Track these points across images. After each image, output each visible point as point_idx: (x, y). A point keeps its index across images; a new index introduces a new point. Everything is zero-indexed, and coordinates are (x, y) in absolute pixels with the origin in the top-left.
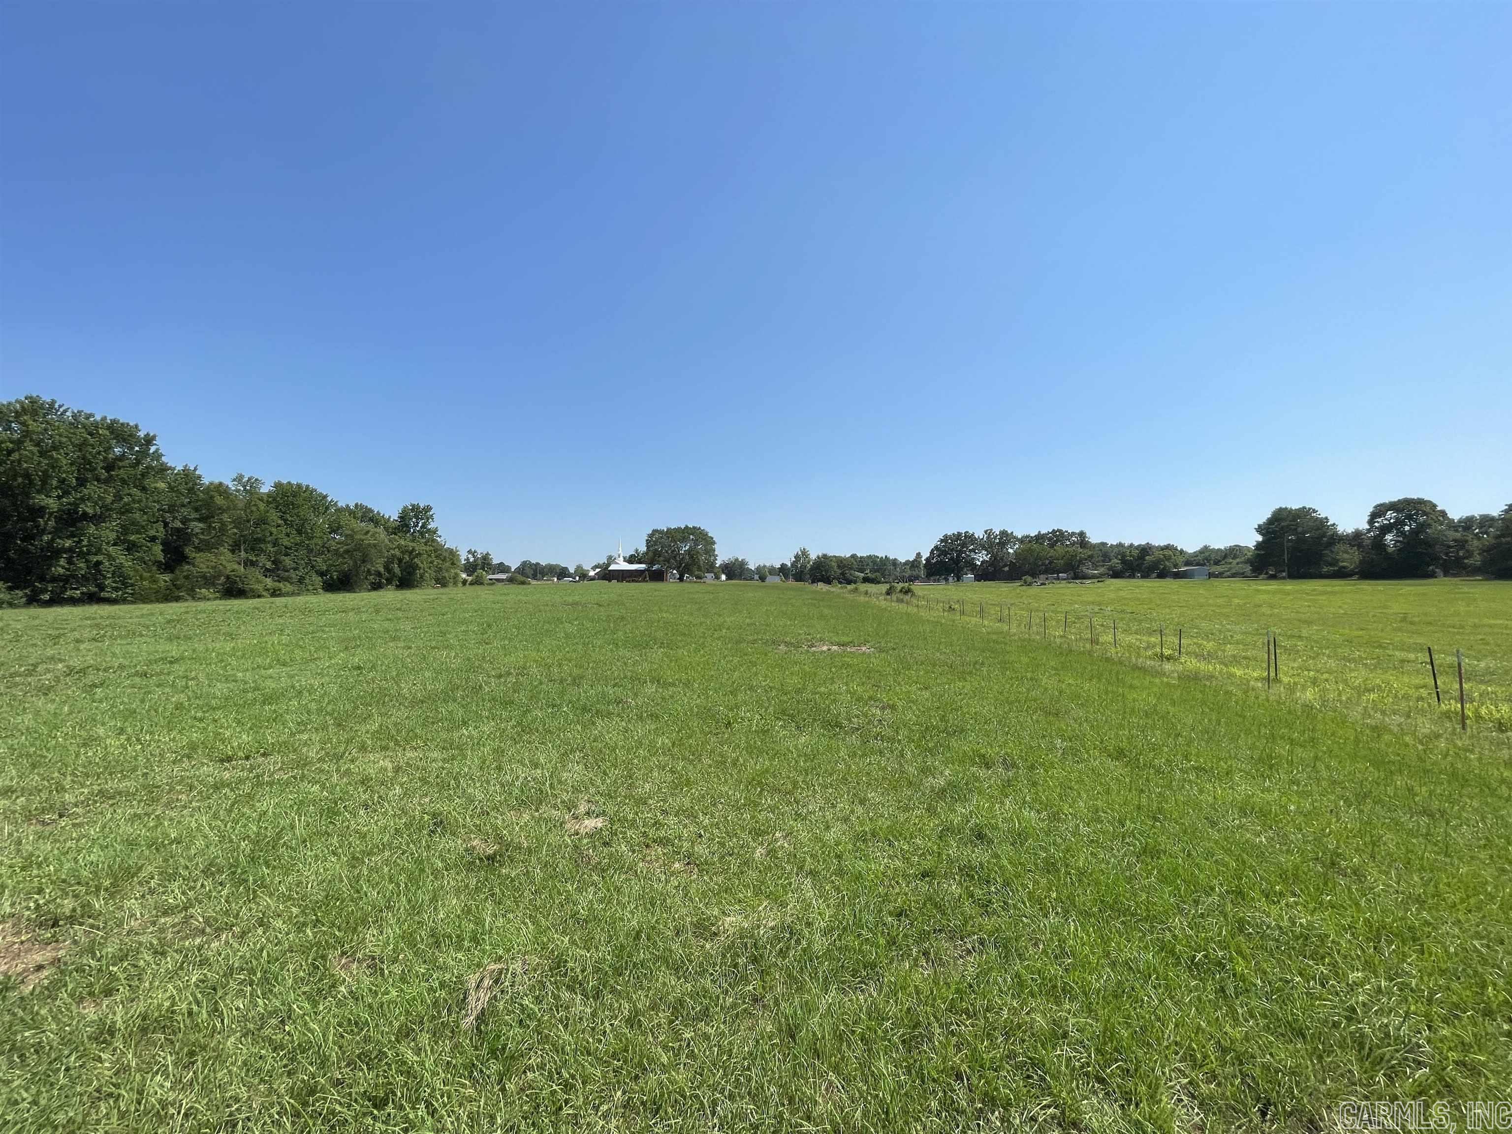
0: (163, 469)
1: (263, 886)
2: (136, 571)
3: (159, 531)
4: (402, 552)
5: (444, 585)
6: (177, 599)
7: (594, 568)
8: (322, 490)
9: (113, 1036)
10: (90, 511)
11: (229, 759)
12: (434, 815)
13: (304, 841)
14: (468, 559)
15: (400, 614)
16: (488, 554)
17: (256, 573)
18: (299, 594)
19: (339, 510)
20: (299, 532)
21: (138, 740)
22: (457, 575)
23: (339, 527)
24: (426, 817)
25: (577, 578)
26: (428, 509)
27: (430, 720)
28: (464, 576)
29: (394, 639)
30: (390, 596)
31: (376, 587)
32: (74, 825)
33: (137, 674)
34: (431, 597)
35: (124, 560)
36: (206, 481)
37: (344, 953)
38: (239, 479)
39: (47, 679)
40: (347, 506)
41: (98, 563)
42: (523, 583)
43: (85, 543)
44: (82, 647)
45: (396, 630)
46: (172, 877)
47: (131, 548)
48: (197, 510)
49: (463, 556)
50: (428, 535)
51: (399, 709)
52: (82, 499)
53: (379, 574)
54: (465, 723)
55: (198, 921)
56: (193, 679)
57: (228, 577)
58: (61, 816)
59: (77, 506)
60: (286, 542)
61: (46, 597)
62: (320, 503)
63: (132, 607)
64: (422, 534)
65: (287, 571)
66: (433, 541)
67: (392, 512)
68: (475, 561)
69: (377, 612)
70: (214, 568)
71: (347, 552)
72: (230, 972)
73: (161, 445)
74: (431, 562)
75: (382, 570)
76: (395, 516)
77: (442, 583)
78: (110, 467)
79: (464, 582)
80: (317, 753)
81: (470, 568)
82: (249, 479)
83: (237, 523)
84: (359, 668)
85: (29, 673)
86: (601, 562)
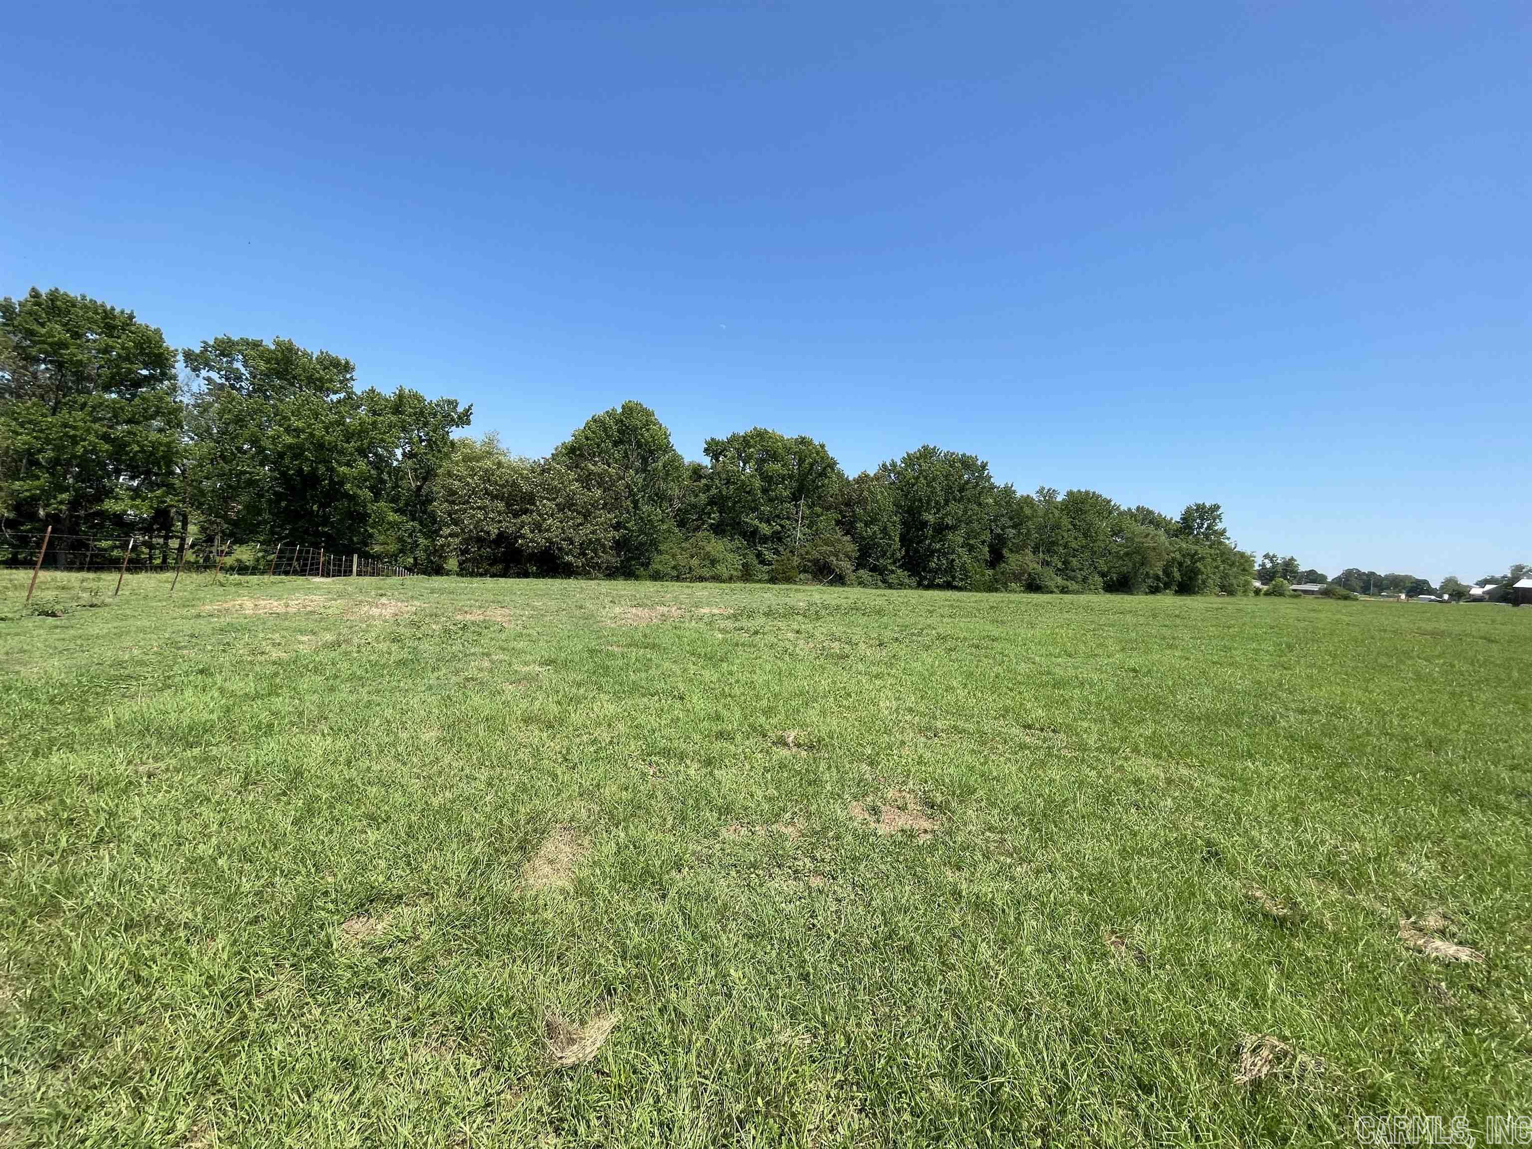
0: (992, 487)
1: (1051, 840)
2: (973, 567)
3: (987, 536)
4: (1183, 556)
5: (1231, 593)
6: (996, 590)
7: (1482, 584)
8: (1106, 495)
9: (960, 898)
10: (950, 523)
11: (1029, 727)
12: (1209, 843)
13: (1083, 817)
14: (1263, 565)
15: (1178, 621)
16: (1292, 559)
17: (1049, 572)
18: (1082, 593)
19: (1121, 514)
20: (1085, 536)
21: (974, 695)
22: (1247, 583)
23: (1121, 530)
24: (1199, 842)
25: (1446, 597)
26: (1217, 507)
27: (1208, 741)
28: (1257, 584)
29: (1170, 647)
30: (1168, 601)
31: (1154, 590)
32: (942, 744)
33: (973, 645)
34: (1215, 606)
35: (966, 558)
36: (1018, 495)
37: (1113, 932)
38: (1041, 491)
39: (927, 640)
40: (1129, 509)
41: (953, 560)
42: (1346, 598)
43: (946, 546)
44: (944, 620)
45: (1174, 638)
46: (993, 805)
47: (971, 548)
48: (1011, 519)
49: (1258, 561)
50: (1215, 537)
51: (1173, 721)
52: (946, 515)
53: (1157, 578)
54: (1251, 756)
55: (1009, 846)
56: (1006, 656)
57: (1029, 575)
58: (935, 736)
59: (943, 518)
60: (1074, 545)
61: (926, 583)
62: (1103, 507)
63: (971, 594)
64: (1207, 536)
65: (1074, 571)
66: (1221, 543)
67: (1173, 513)
68: (1273, 567)
69: (1155, 616)
70: (1021, 566)
71: (1127, 554)
72: (1028, 896)
73: (991, 470)
74: (1217, 567)
75: (1160, 573)
76: (1177, 518)
77: (1228, 590)
78: (962, 489)
79: (1257, 592)
80: (1095, 743)
81: (1266, 576)
82: (1049, 490)
83: (1040, 529)
84: (1134, 670)
85: (920, 634)
86: (1498, 575)
